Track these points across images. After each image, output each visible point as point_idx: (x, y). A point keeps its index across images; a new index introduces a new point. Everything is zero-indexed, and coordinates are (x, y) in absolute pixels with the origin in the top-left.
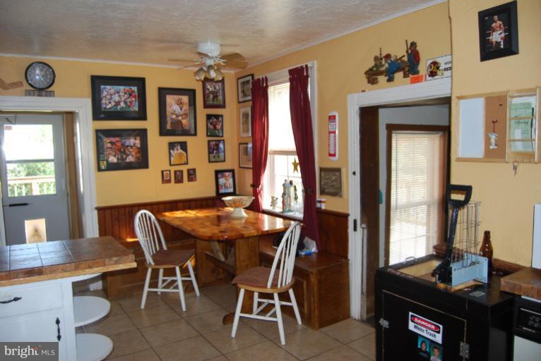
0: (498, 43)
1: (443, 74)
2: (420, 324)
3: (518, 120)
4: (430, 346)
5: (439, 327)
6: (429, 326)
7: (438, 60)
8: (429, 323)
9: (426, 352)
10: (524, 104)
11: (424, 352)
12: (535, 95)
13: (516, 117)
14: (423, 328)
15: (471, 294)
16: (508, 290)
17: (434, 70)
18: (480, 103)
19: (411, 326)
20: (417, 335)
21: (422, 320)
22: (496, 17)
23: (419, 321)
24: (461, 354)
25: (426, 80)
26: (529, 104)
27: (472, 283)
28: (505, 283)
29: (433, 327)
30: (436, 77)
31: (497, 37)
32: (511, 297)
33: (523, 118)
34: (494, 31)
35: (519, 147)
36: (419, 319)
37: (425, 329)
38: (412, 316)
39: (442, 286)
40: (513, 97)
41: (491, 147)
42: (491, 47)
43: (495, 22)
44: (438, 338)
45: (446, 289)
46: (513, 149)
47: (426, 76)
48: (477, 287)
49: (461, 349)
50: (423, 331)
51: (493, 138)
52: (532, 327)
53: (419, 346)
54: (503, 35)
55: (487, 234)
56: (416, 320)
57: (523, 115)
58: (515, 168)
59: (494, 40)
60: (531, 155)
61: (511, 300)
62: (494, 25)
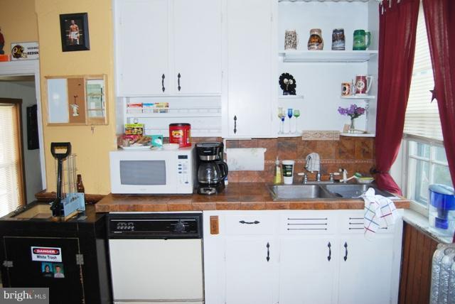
0: (75, 40)
1: (26, 57)
2: (41, 253)
3: (93, 96)
4: (53, 267)
5: (58, 250)
6: (50, 251)
7: (21, 45)
8: (49, 250)
9: (50, 273)
10: (96, 85)
11: (48, 273)
12: (103, 79)
13: (91, 94)
14: (45, 255)
15: (79, 219)
16: (100, 211)
17: (18, 52)
18: (64, 82)
19: (35, 258)
20: (40, 263)
21: (43, 249)
22: (73, 21)
23: (41, 251)
24: (78, 263)
25: (11, 60)
26: (99, 85)
27: (76, 212)
28: (98, 207)
29: (53, 252)
30: (20, 58)
31: (74, 35)
32: (103, 215)
33: (96, 95)
34: (72, 31)
35: (94, 114)
36: (40, 249)
37: (46, 256)
38: (34, 249)
39: (56, 219)
40: (87, 80)
41: (74, 115)
42: (70, 42)
43: (73, 25)
44: (59, 258)
45: (60, 220)
46: (90, 116)
47: (11, 56)
48: (79, 215)
49: (77, 259)
50: (45, 258)
51: (75, 108)
52: (120, 230)
53: (43, 271)
54: (78, 35)
55: (79, 176)
56: (38, 251)
57: (95, 93)
58: (92, 129)
59: (72, 37)
60: (103, 120)
61: (104, 217)
62: (71, 26)
